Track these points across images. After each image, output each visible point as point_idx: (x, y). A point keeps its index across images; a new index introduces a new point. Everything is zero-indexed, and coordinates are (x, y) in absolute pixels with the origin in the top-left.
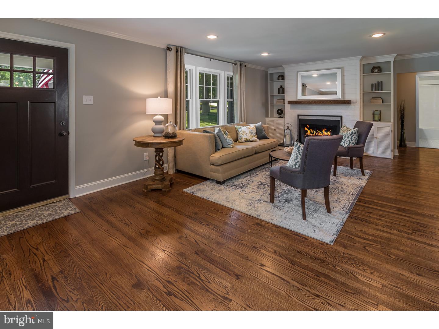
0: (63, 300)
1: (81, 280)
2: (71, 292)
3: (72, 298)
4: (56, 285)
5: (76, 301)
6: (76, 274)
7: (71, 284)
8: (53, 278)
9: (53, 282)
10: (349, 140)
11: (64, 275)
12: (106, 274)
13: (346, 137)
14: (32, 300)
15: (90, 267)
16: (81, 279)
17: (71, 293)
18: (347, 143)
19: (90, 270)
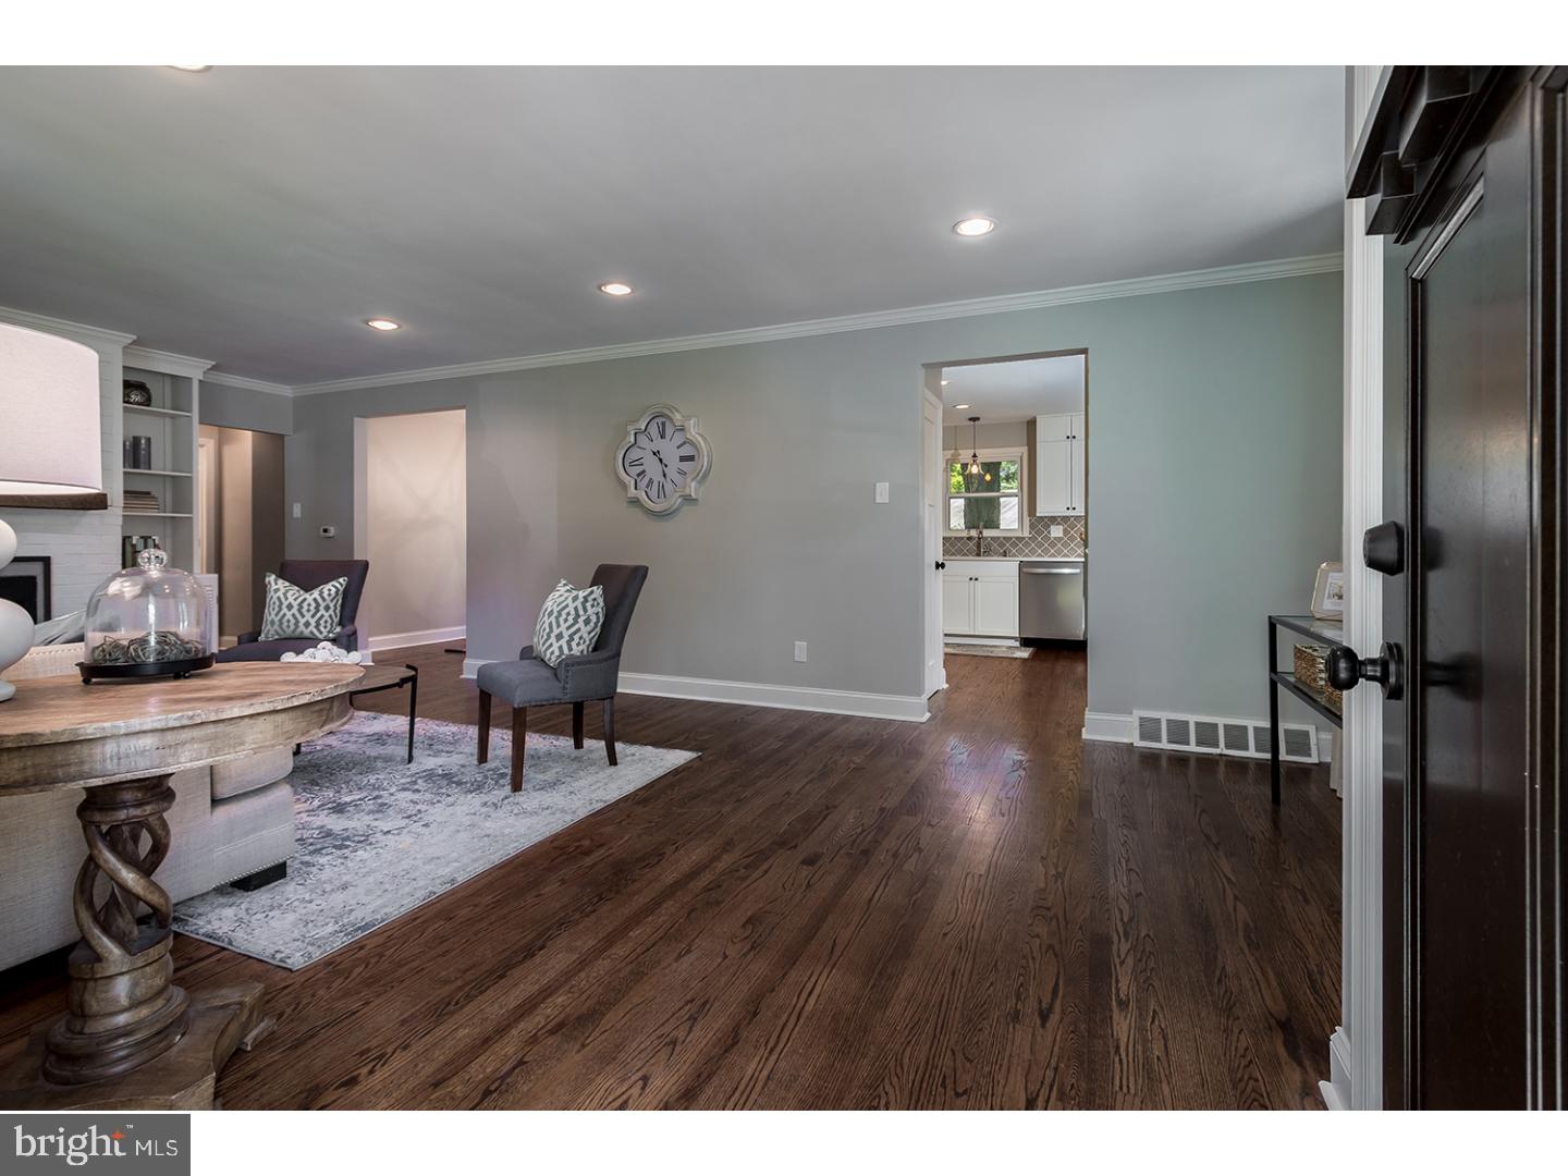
0: (1056, 955)
1: (996, 962)
2: (1033, 958)
3: (1040, 945)
4: (1049, 996)
5: (1037, 936)
6: (992, 984)
7: (1022, 971)
8: (1044, 1017)
9: (1050, 1009)
10: (303, 616)
11: (1016, 1004)
12: (945, 934)
13: (321, 608)
14: (1114, 1003)
15: (953, 974)
16: (995, 965)
17: (1035, 954)
18: (325, 627)
19: (959, 967)
